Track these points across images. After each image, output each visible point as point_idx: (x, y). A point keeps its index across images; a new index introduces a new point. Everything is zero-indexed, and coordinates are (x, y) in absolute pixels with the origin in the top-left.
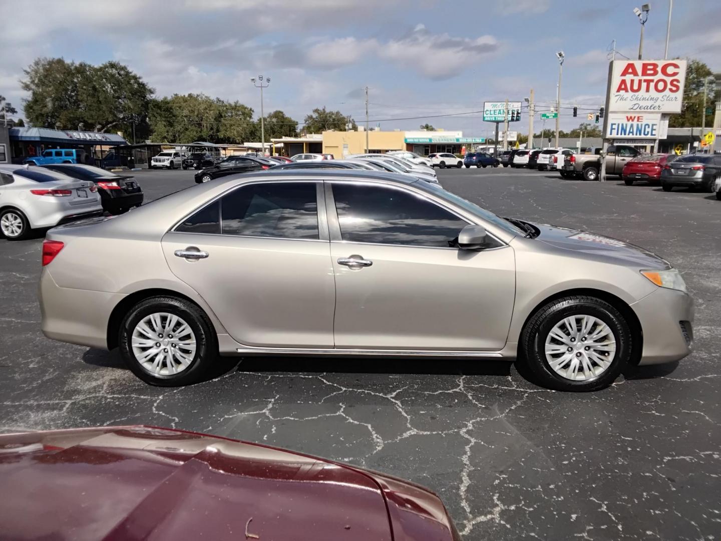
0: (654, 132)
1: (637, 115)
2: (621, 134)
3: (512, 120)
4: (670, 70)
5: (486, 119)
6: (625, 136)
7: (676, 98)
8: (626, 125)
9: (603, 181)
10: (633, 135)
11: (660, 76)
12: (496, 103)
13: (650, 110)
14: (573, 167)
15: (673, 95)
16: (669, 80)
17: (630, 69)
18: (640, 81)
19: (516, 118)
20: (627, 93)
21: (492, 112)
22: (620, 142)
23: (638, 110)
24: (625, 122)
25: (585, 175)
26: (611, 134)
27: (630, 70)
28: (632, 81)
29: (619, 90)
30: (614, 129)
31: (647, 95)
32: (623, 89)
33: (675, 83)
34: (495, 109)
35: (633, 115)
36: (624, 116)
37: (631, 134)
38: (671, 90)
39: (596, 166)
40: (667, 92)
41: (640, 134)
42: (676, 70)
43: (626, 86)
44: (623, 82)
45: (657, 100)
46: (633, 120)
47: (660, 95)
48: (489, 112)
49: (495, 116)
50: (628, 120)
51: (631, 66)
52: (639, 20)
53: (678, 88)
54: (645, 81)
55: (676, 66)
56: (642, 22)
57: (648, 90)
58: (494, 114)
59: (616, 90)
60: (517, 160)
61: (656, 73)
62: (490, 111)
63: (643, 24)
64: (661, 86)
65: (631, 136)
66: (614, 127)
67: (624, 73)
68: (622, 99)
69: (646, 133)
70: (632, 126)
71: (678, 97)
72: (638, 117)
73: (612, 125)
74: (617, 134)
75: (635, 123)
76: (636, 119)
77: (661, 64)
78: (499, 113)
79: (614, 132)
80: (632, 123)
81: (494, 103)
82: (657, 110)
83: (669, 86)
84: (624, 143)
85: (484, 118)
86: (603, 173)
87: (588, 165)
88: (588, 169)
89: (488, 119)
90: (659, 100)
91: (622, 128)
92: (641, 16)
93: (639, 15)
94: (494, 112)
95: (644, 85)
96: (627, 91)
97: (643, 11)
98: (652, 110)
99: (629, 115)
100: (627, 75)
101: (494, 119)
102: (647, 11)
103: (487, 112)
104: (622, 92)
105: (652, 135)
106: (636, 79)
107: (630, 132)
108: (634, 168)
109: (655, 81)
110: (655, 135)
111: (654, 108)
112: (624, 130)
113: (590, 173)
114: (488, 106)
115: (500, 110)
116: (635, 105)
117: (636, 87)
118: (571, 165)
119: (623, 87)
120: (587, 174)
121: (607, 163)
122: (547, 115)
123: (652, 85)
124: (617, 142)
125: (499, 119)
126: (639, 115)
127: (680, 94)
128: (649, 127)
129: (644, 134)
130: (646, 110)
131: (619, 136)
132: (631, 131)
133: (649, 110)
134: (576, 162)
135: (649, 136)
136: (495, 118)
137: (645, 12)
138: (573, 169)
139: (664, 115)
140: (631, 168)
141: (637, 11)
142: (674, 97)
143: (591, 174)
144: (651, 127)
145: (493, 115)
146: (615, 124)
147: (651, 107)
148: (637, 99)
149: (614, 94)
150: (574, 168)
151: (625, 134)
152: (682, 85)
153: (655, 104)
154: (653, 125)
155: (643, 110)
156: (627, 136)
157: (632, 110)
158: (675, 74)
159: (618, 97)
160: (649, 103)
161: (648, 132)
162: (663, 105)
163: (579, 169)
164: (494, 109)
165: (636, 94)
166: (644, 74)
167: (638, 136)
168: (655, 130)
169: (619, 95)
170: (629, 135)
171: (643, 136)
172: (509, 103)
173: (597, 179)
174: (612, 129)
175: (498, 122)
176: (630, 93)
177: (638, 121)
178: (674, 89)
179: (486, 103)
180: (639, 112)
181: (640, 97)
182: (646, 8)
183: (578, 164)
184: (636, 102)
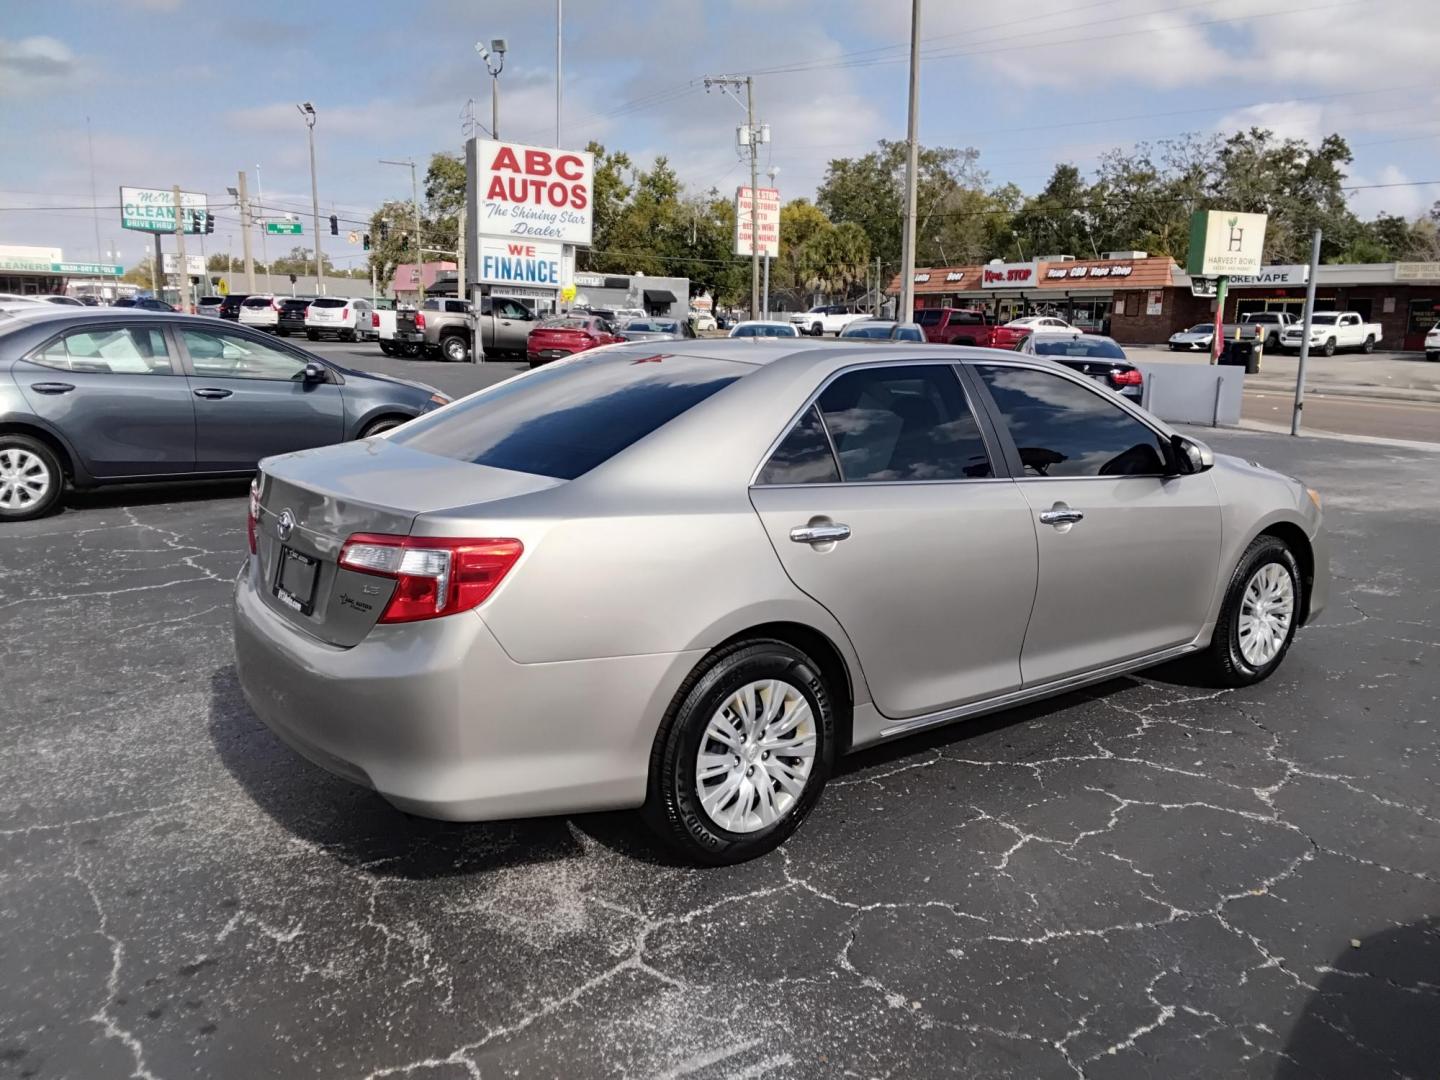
0: (555, 277)
1: (525, 244)
2: (503, 277)
3: (196, 231)
4: (570, 168)
5: (129, 224)
6: (509, 281)
7: (583, 218)
8: (510, 260)
9: (479, 362)
10: (522, 279)
11: (553, 177)
12: (149, 192)
13: (546, 235)
14: (421, 335)
15: (577, 213)
16: (569, 185)
17: (504, 158)
18: (525, 183)
19: (203, 225)
20: (505, 202)
21: (143, 211)
22: (502, 292)
23: (526, 234)
24: (506, 254)
25: (444, 351)
26: (486, 275)
27: (506, 161)
28: (512, 182)
29: (491, 195)
30: (490, 266)
31: (537, 209)
32: (497, 194)
33: (579, 191)
34: (148, 203)
35: (519, 243)
36: (504, 244)
37: (519, 278)
38: (574, 204)
39: (464, 334)
40: (568, 207)
41: (533, 279)
42: (578, 170)
43: (502, 187)
44: (497, 181)
45: (553, 218)
46: (519, 253)
47: (558, 211)
48: (135, 210)
49: (149, 218)
50: (512, 252)
51: (506, 152)
52: (486, 67)
53: (583, 200)
54: (533, 183)
55: (578, 163)
56: (493, 72)
57: (538, 200)
58: (148, 215)
59: (486, 196)
60: (248, 316)
61: (547, 172)
62: (138, 208)
63: (495, 75)
64: (558, 195)
65: (518, 282)
66: (490, 262)
67: (497, 165)
68: (499, 212)
69: (543, 277)
70: (519, 263)
71: (585, 217)
72: (528, 248)
73: (487, 258)
74: (497, 276)
75: (523, 258)
76: (524, 252)
77: (555, 155)
78: (158, 214)
79: (491, 272)
80: (518, 257)
81: (145, 191)
82: (555, 237)
83: (571, 197)
84: (507, 292)
85: (124, 222)
86: (479, 349)
87: (448, 331)
88: (448, 340)
89: (135, 224)
90: (557, 220)
91: (504, 266)
92: (488, 59)
93: (485, 58)
94: (147, 211)
95: (532, 190)
96: (504, 198)
97: (494, 51)
98: (548, 237)
99: (514, 243)
100: (503, 169)
101: (147, 226)
102: (502, 52)
103: (130, 210)
104: (497, 200)
105: (552, 281)
106: (519, 178)
107: (516, 275)
108: (545, 340)
109: (549, 184)
110: (555, 282)
111: (550, 233)
112: (507, 270)
113: (453, 347)
114: (131, 196)
115: (160, 208)
116: (520, 224)
117: (519, 193)
118: (418, 332)
119: (497, 190)
120: (448, 349)
121: (483, 328)
122: (278, 227)
123: (544, 191)
124: (496, 292)
125: (160, 226)
126: (530, 244)
127: (587, 213)
128: (545, 267)
129: (540, 279)
130: (538, 236)
131: (500, 281)
132: (519, 272)
133: (543, 237)
134: (427, 326)
135: (547, 284)
136: (151, 224)
137: (499, 54)
138: (421, 340)
139: (567, 247)
140: (540, 339)
141: (482, 49)
142: (579, 217)
143: (456, 350)
144: (548, 266)
145: (145, 218)
146: (491, 258)
147: (546, 230)
148: (522, 213)
149: (484, 202)
150: (425, 337)
151: (509, 277)
152: (589, 196)
153: (551, 226)
154: (552, 264)
155: (533, 236)
156: (512, 282)
157: (516, 234)
158: (578, 176)
159: (491, 207)
160: (543, 224)
161: (545, 276)
162: (564, 229)
163: (434, 339)
164: (146, 203)
165: (521, 205)
166: (530, 170)
167: (530, 283)
168: (555, 272)
169: (491, 204)
170: (515, 278)
171: (537, 283)
172: (181, 194)
173: (467, 359)
174: (487, 266)
175: (158, 233)
176: (510, 204)
177: (528, 254)
178: (579, 202)
179: (123, 189)
180: (527, 239)
181: (526, 211)
182: (498, 45)
183: (430, 330)
184: (520, 220)
